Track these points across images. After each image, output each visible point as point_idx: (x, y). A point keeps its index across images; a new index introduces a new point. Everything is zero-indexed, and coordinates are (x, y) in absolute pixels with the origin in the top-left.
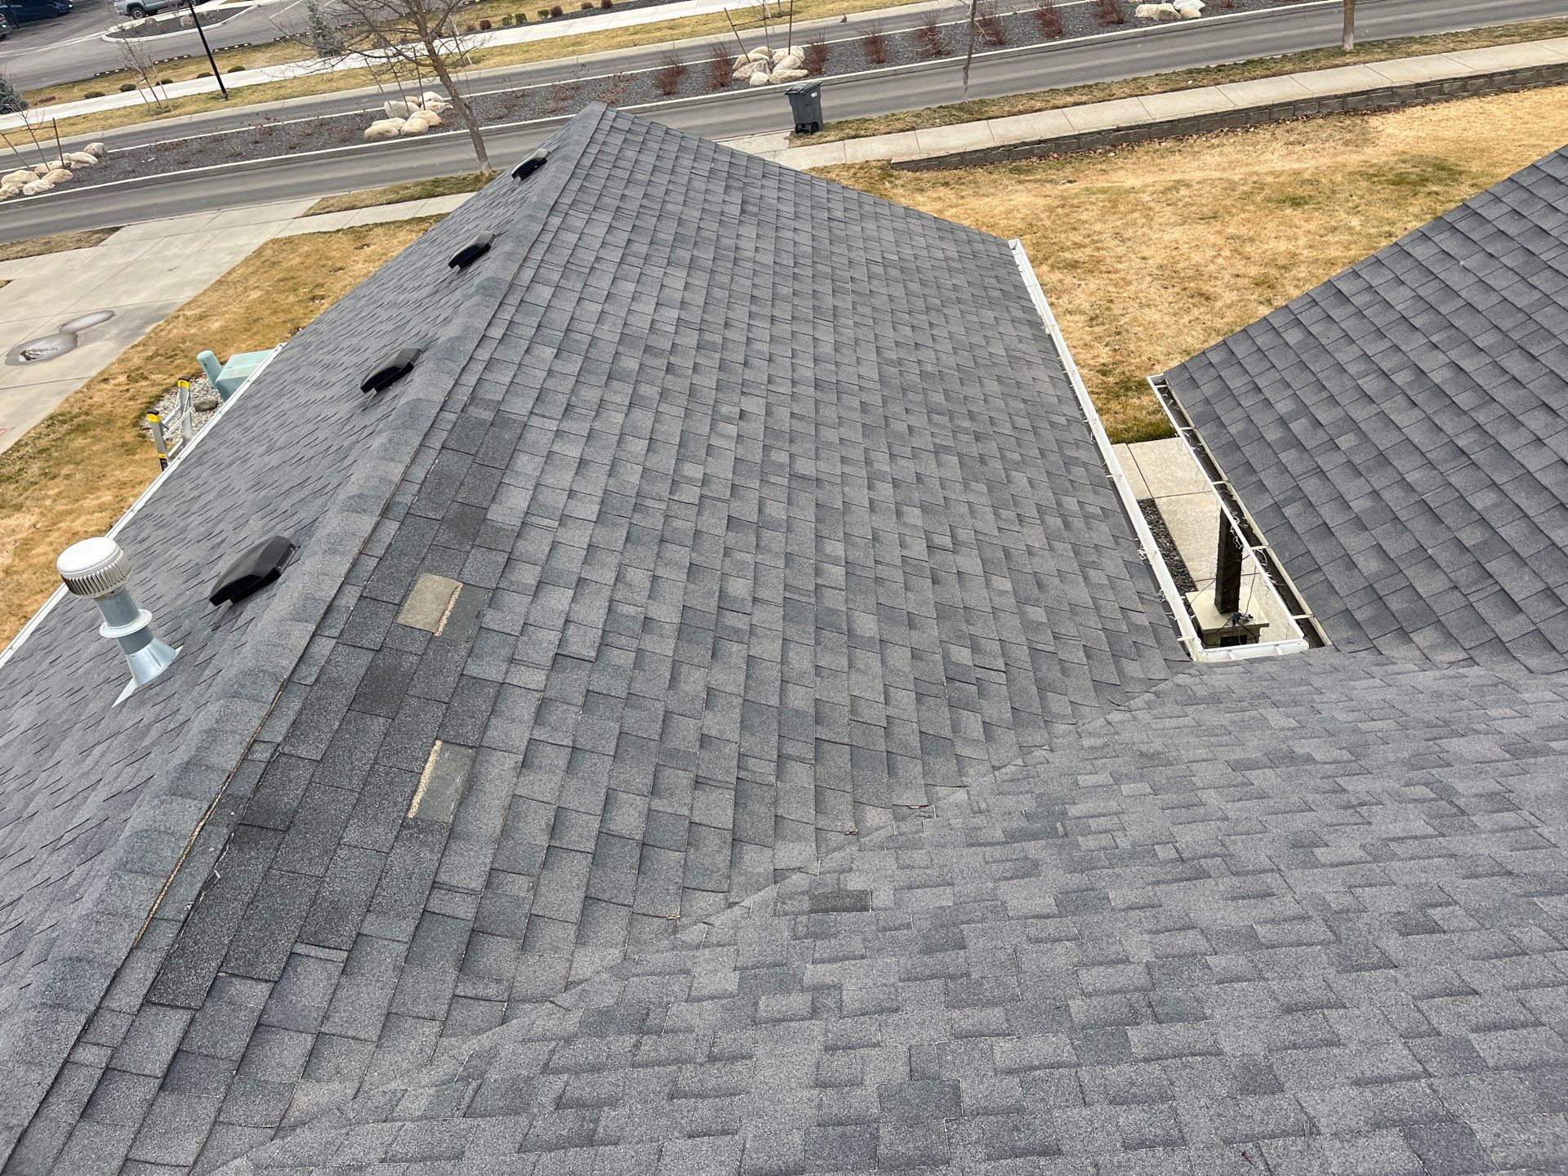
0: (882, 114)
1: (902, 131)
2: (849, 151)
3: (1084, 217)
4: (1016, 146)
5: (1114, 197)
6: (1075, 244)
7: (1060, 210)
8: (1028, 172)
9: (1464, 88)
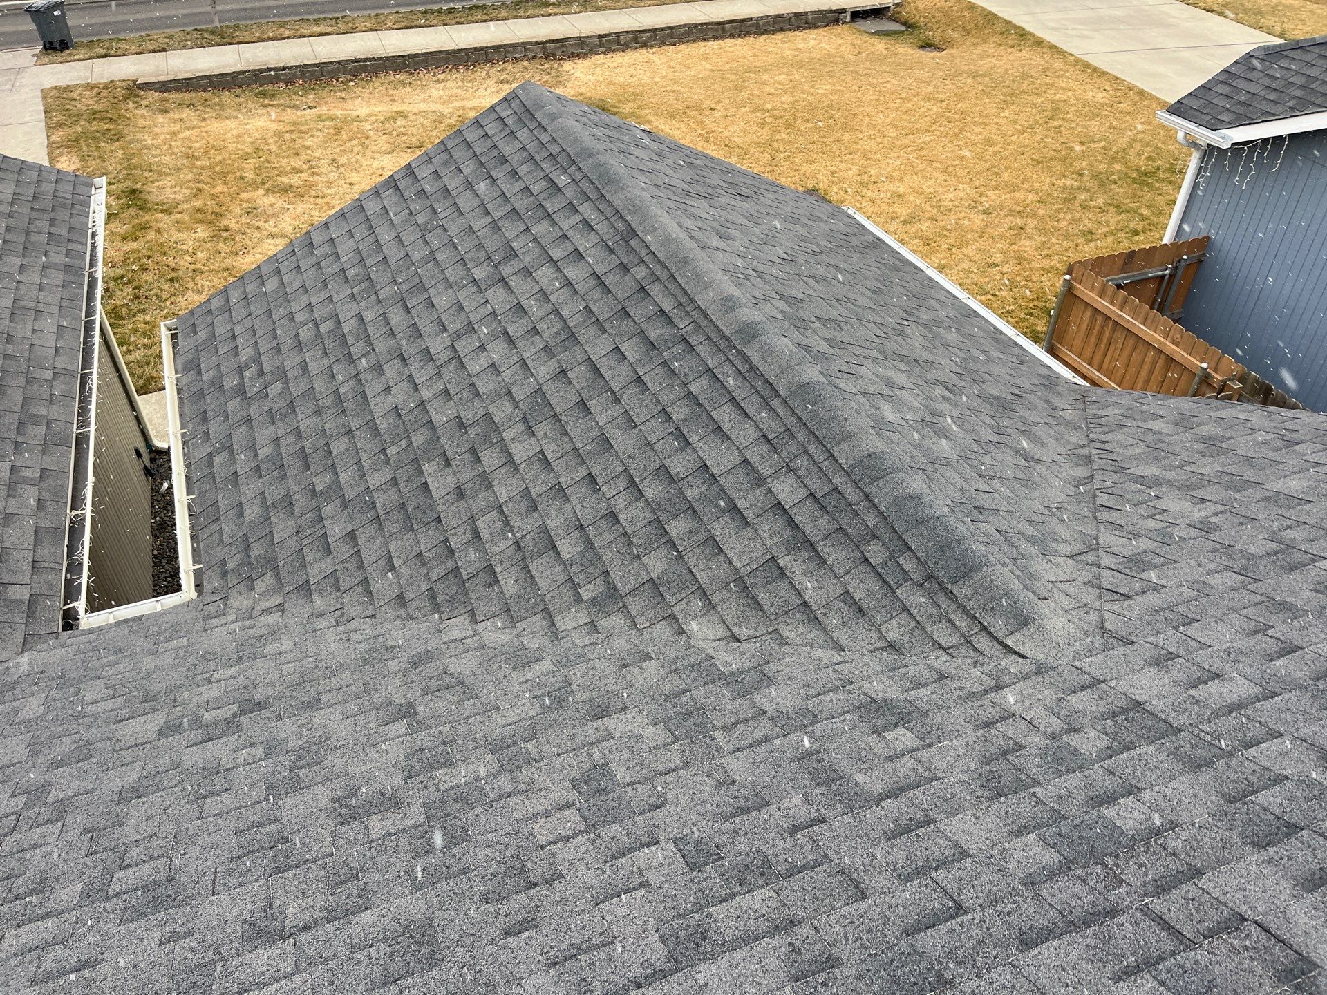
0: (137, 35)
1: (154, 51)
2: (96, 70)
3: (308, 143)
4: (261, 71)
5: (339, 125)
6: (293, 169)
7: (287, 136)
8: (272, 96)
9: (635, 40)
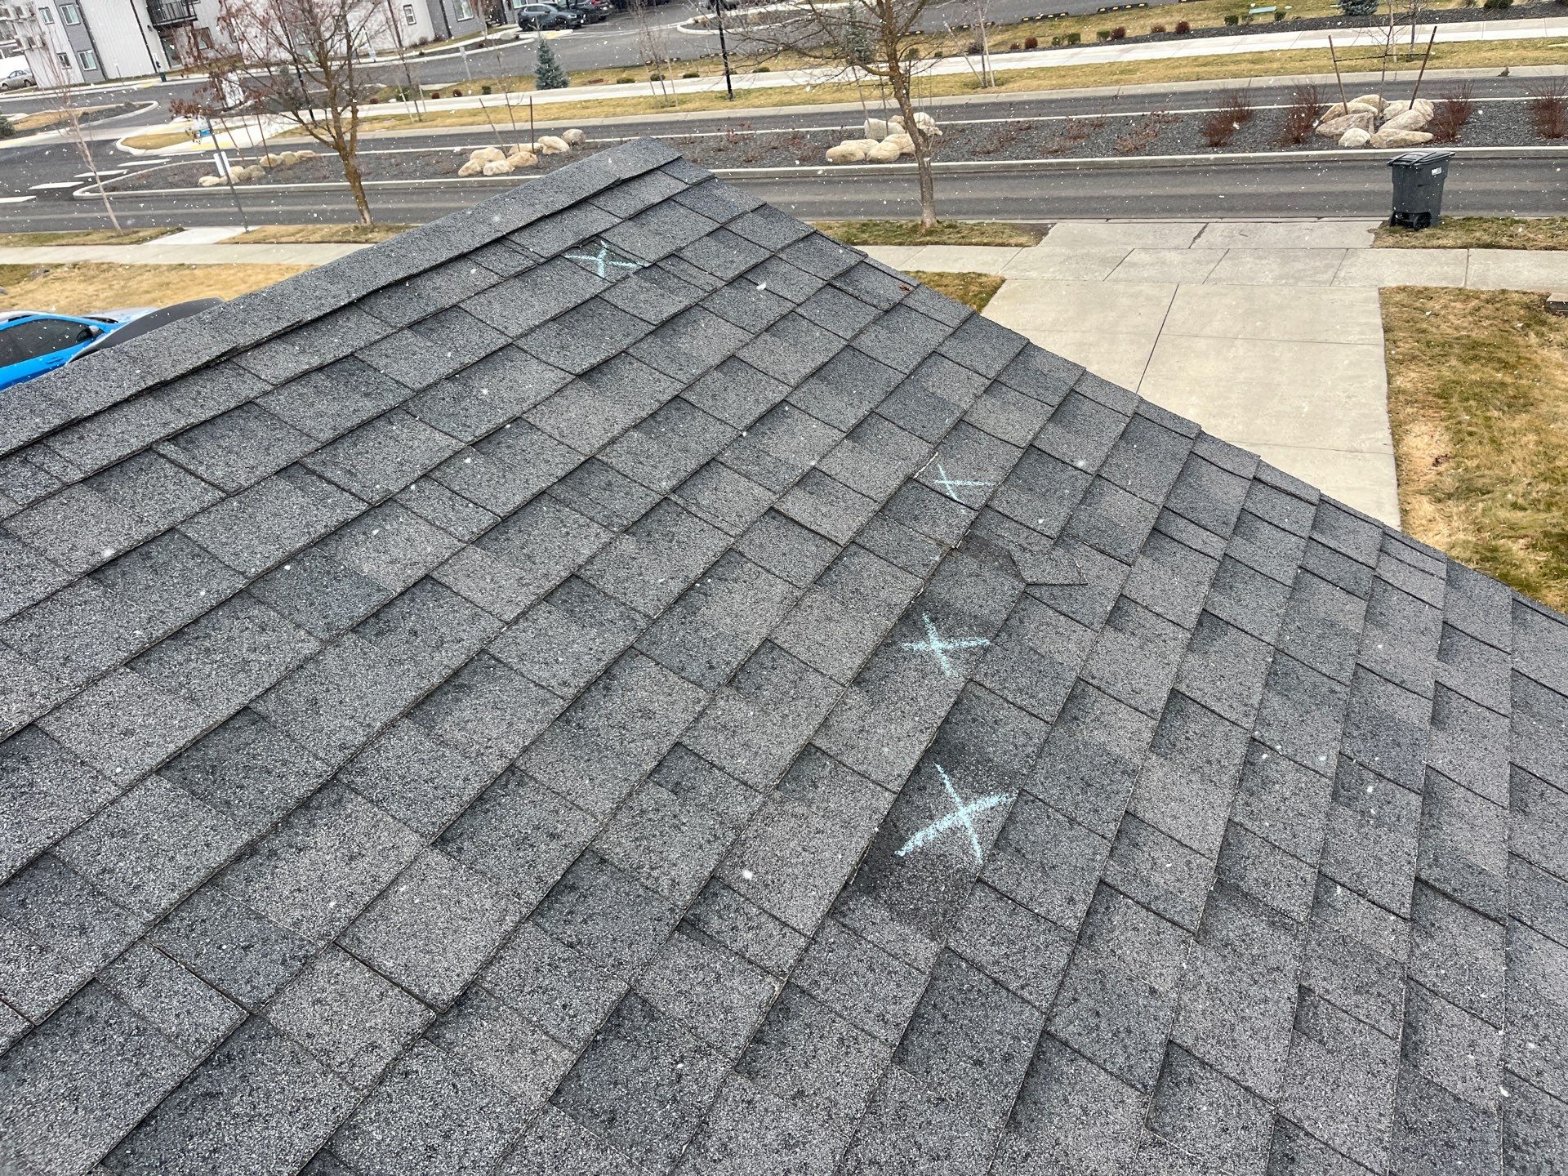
0: (1546, 217)
2: (1474, 268)
